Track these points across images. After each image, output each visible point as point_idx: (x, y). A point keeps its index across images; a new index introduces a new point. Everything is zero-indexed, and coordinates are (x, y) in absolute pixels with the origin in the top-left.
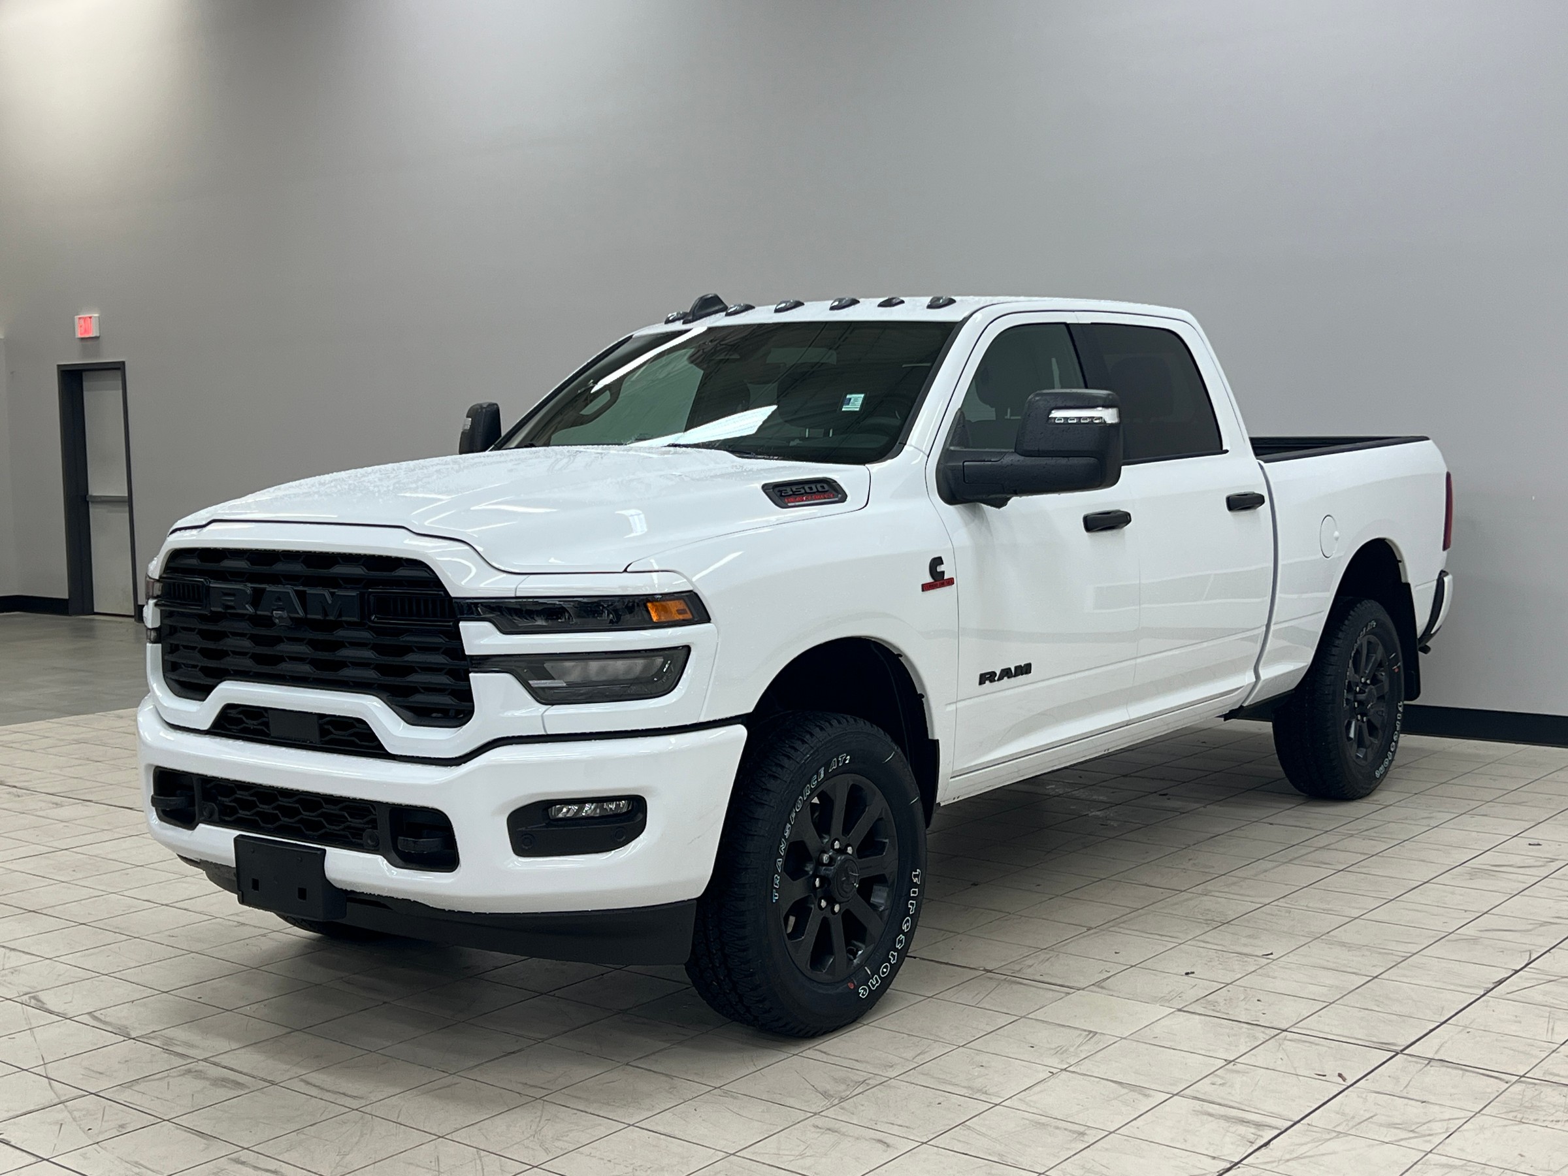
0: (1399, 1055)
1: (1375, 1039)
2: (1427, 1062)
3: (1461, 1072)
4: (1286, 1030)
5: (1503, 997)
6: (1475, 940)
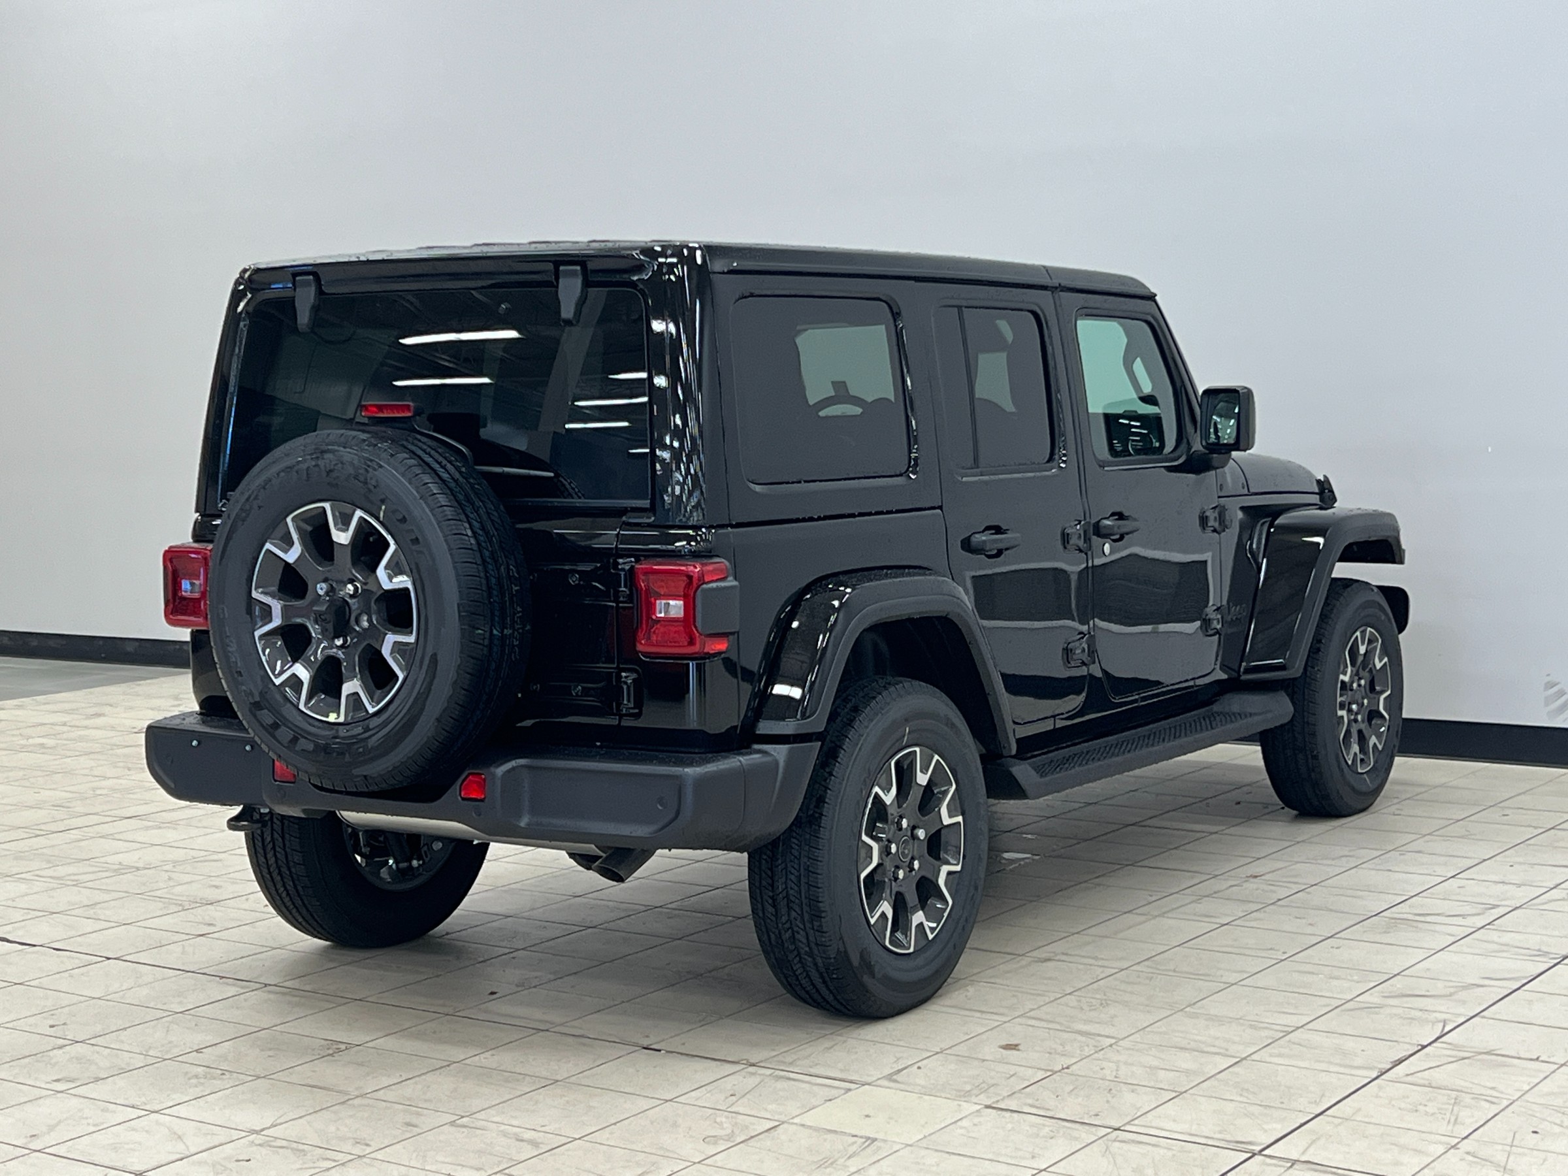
0: (1256, 1157)
1: (1228, 1137)
2: (1289, 1164)
4: (1118, 1129)
5: (1402, 1080)
6: (1379, 1008)
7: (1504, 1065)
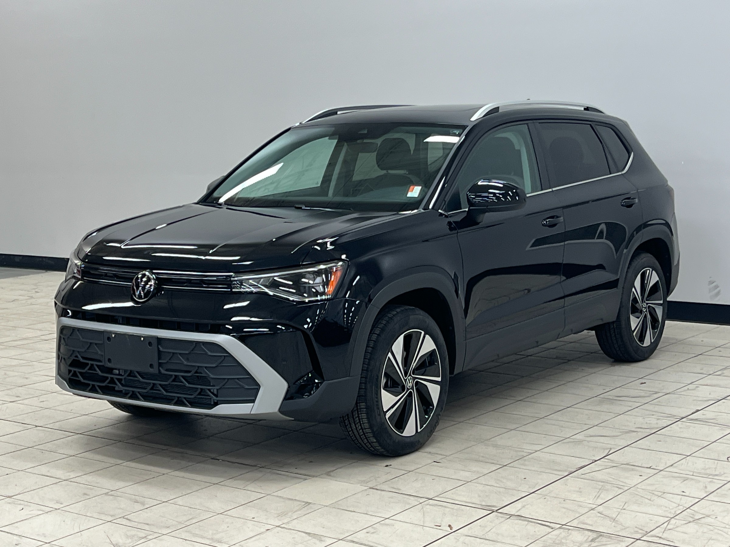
0: (494, 513)
1: (484, 503)
2: (509, 517)
3: (527, 523)
4: (431, 499)
5: (579, 477)
6: (580, 442)
7: (633, 470)
